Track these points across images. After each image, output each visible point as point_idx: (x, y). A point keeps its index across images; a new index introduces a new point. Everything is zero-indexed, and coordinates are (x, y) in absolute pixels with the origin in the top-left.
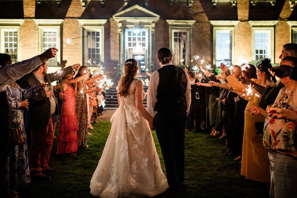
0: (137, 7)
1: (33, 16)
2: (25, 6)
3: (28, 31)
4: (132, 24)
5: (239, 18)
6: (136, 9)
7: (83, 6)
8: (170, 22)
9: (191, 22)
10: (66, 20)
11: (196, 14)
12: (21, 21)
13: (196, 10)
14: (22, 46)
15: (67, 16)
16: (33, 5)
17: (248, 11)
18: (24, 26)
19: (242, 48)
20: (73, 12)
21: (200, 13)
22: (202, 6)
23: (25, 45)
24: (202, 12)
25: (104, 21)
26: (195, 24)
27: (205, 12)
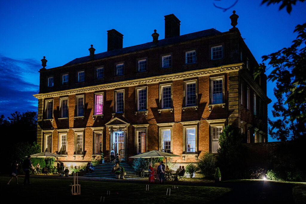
0: (116, 118)
1: (73, 126)
2: (69, 122)
3: (70, 135)
4: (116, 128)
5: (175, 120)
6: (117, 120)
7: (94, 120)
8: (135, 126)
9: (147, 125)
10: (86, 128)
11: (150, 120)
12: (68, 130)
13: (150, 118)
14: (68, 143)
15: (87, 126)
16: (73, 121)
17: (181, 115)
18: (69, 132)
19: (177, 141)
20: (90, 123)
21: (152, 119)
22: (153, 114)
23: (69, 143)
24: (153, 118)
25: (102, 128)
26: (149, 127)
27: (155, 118)
